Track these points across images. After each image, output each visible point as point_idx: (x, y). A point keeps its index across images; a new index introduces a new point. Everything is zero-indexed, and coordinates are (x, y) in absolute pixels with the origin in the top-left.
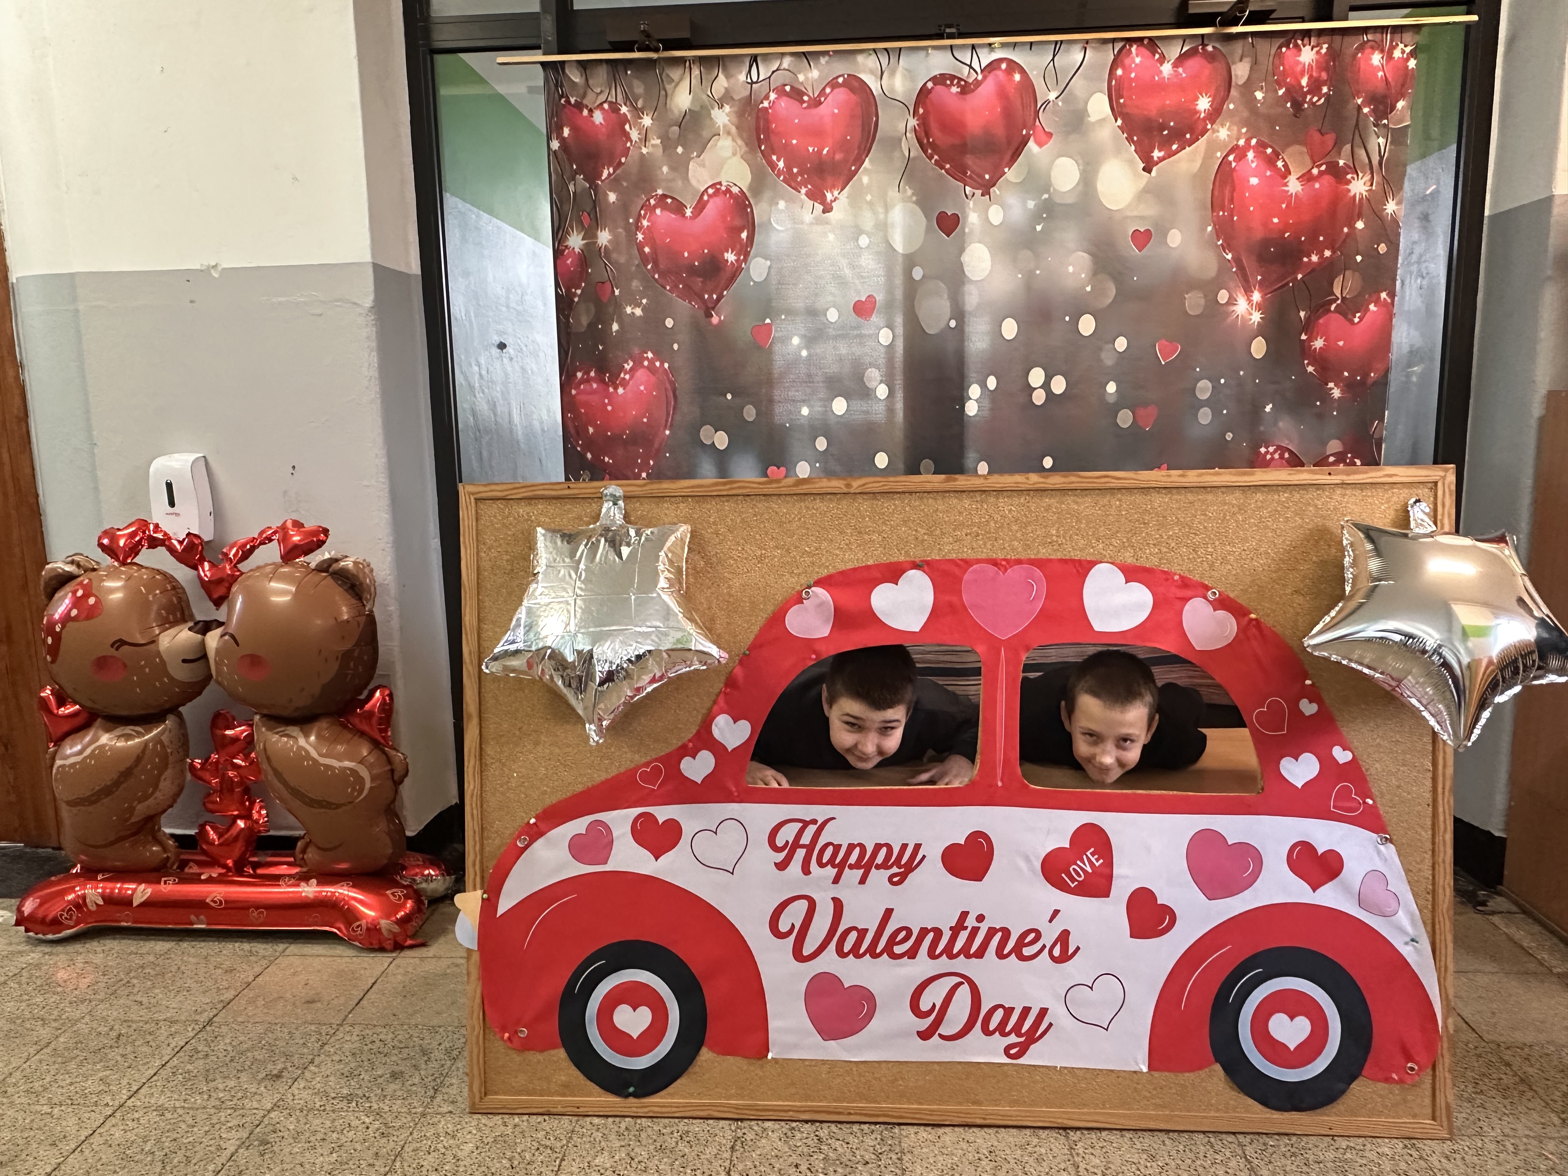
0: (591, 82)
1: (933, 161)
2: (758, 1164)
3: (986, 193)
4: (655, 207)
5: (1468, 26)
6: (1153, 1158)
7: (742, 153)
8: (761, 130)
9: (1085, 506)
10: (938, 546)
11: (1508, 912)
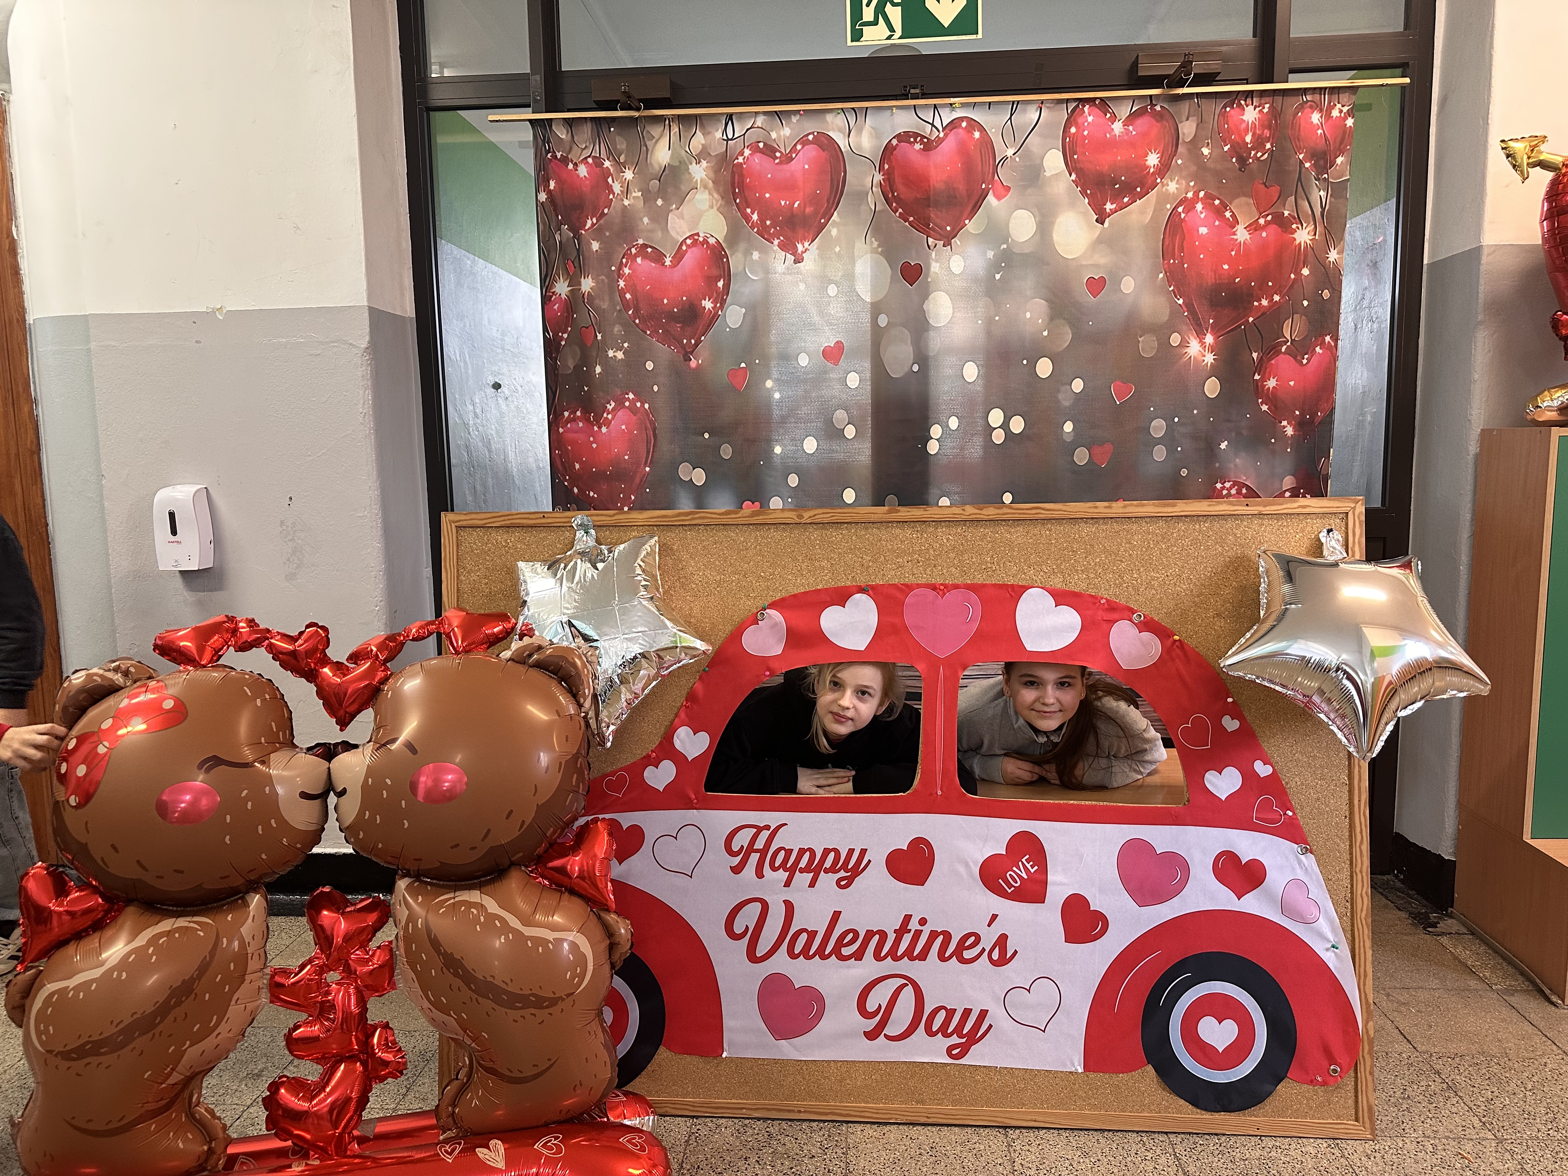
0: (576, 138)
1: (897, 214)
2: (709, 1156)
3: (947, 243)
4: (636, 256)
5: (1403, 87)
7: (718, 206)
8: (736, 184)
9: (1017, 535)
10: (882, 572)
11: (1457, 933)
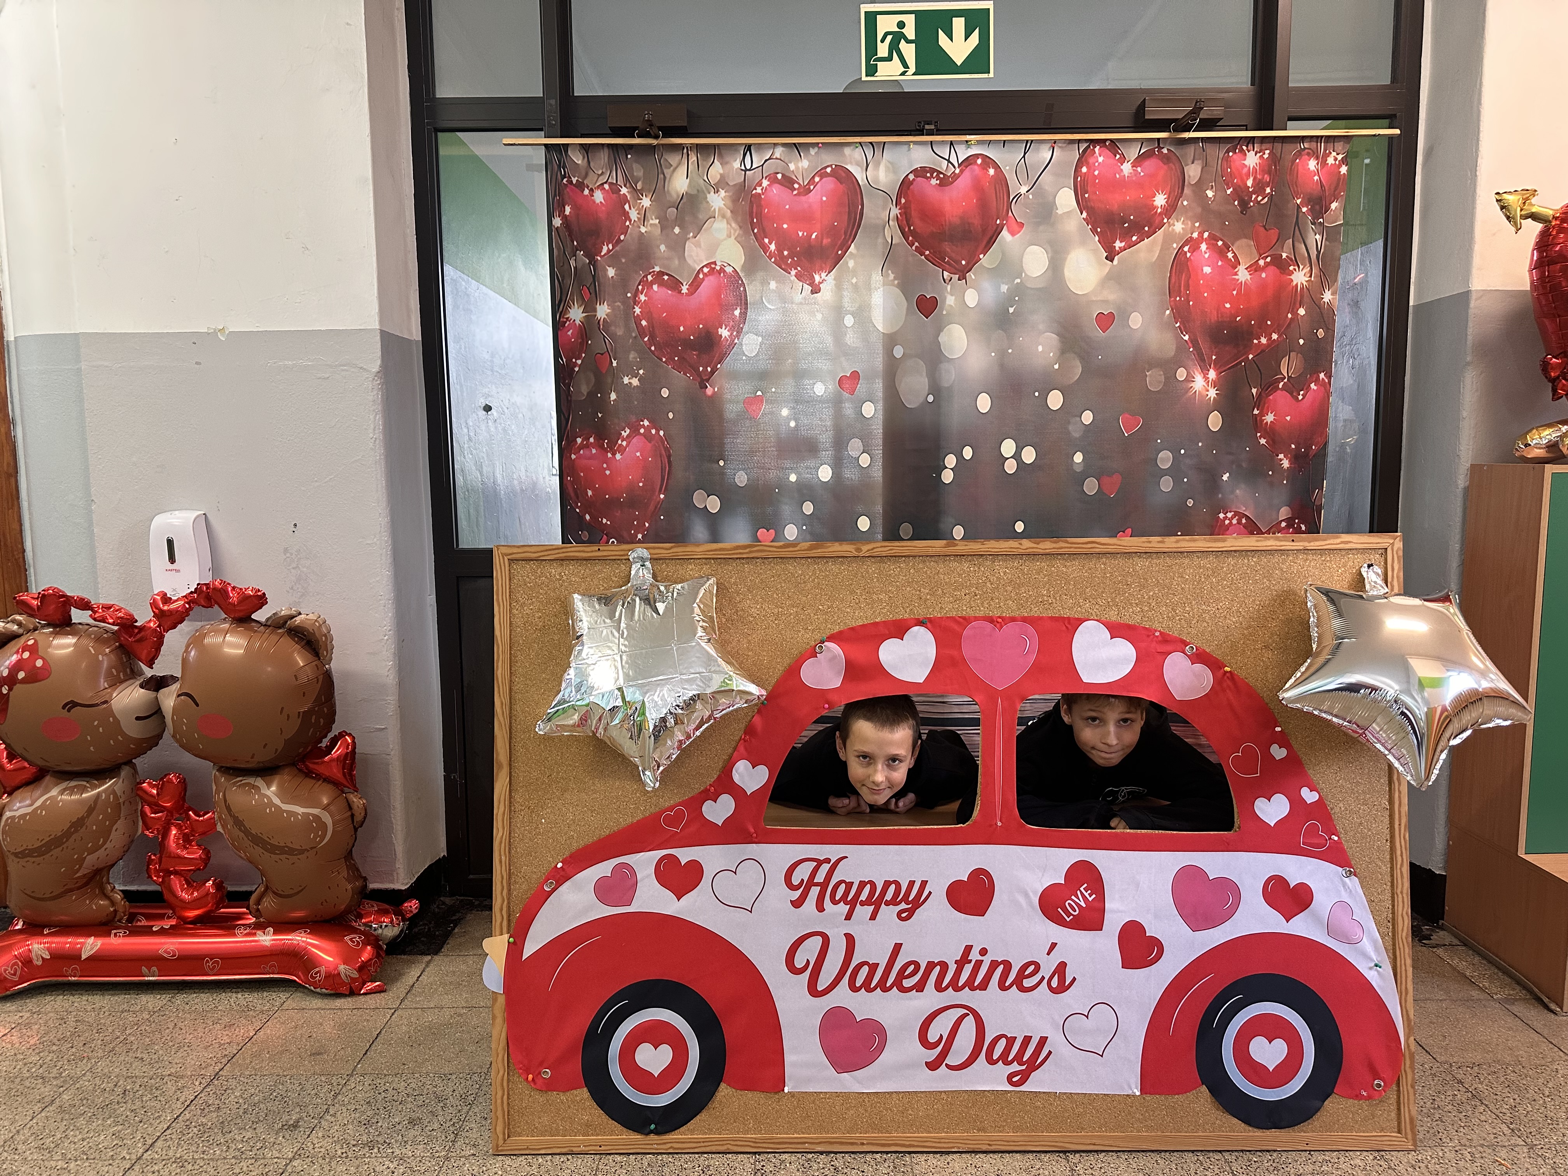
0: (592, 164)
1: (914, 248)
3: (962, 277)
4: (652, 283)
5: (1391, 138)
7: (736, 234)
8: (754, 214)
9: (1073, 569)
10: (940, 605)
11: (1450, 945)
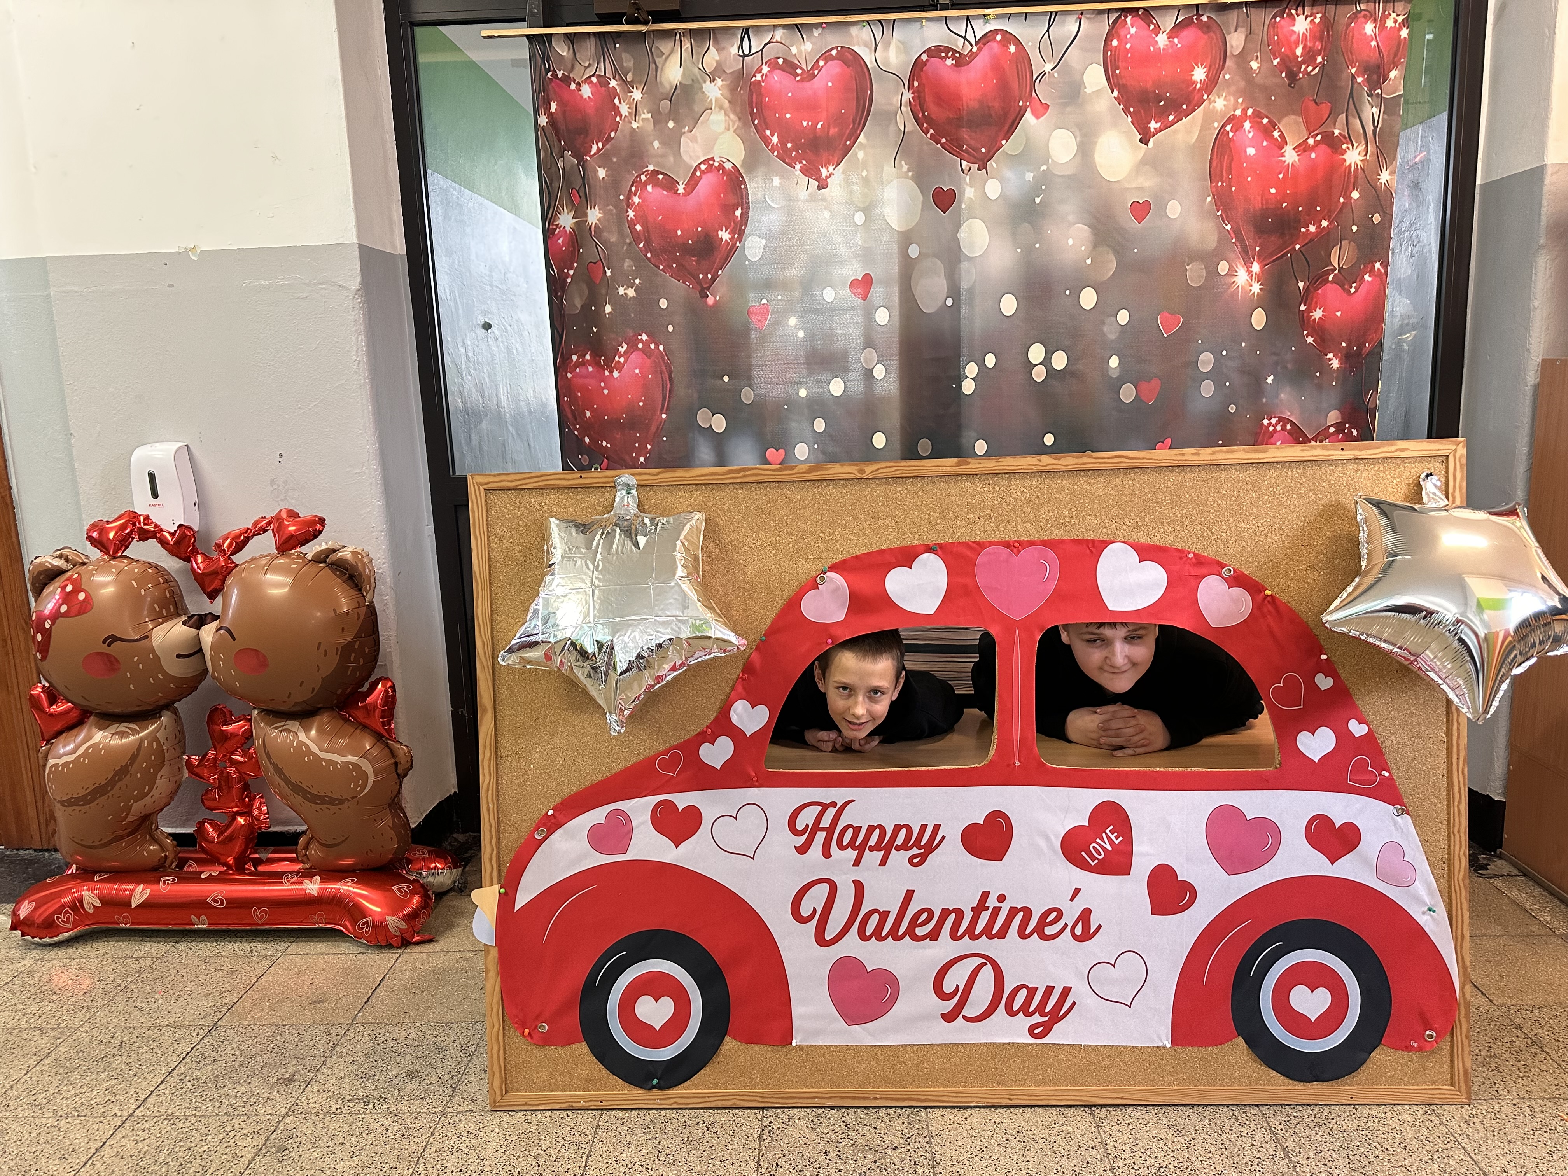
0: (577, 56)
1: (929, 135)
2: (787, 1152)
3: (983, 167)
4: (646, 183)
6: (1179, 1133)
7: (735, 127)
8: (754, 103)
9: (1098, 486)
10: (951, 529)
11: (1508, 875)
